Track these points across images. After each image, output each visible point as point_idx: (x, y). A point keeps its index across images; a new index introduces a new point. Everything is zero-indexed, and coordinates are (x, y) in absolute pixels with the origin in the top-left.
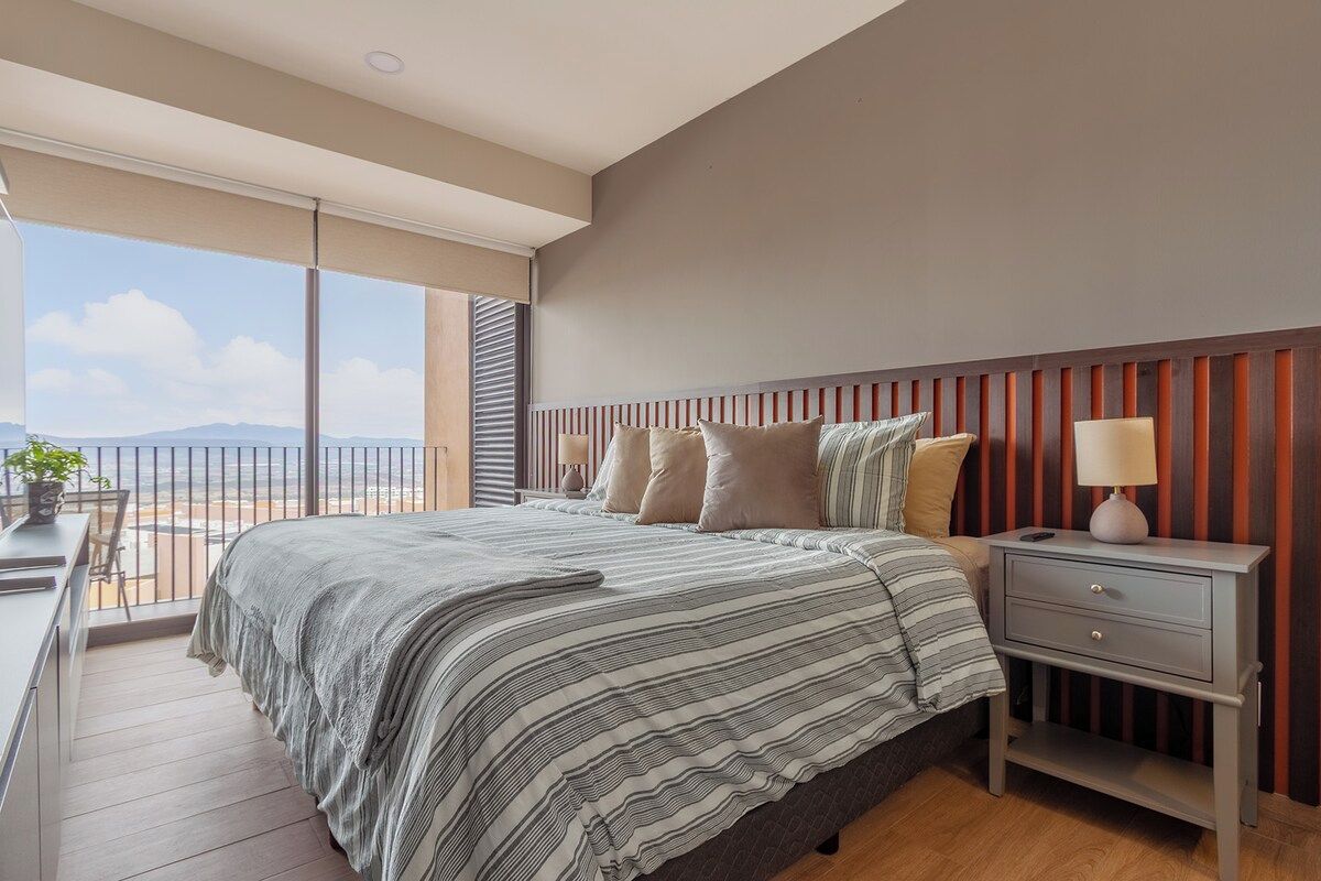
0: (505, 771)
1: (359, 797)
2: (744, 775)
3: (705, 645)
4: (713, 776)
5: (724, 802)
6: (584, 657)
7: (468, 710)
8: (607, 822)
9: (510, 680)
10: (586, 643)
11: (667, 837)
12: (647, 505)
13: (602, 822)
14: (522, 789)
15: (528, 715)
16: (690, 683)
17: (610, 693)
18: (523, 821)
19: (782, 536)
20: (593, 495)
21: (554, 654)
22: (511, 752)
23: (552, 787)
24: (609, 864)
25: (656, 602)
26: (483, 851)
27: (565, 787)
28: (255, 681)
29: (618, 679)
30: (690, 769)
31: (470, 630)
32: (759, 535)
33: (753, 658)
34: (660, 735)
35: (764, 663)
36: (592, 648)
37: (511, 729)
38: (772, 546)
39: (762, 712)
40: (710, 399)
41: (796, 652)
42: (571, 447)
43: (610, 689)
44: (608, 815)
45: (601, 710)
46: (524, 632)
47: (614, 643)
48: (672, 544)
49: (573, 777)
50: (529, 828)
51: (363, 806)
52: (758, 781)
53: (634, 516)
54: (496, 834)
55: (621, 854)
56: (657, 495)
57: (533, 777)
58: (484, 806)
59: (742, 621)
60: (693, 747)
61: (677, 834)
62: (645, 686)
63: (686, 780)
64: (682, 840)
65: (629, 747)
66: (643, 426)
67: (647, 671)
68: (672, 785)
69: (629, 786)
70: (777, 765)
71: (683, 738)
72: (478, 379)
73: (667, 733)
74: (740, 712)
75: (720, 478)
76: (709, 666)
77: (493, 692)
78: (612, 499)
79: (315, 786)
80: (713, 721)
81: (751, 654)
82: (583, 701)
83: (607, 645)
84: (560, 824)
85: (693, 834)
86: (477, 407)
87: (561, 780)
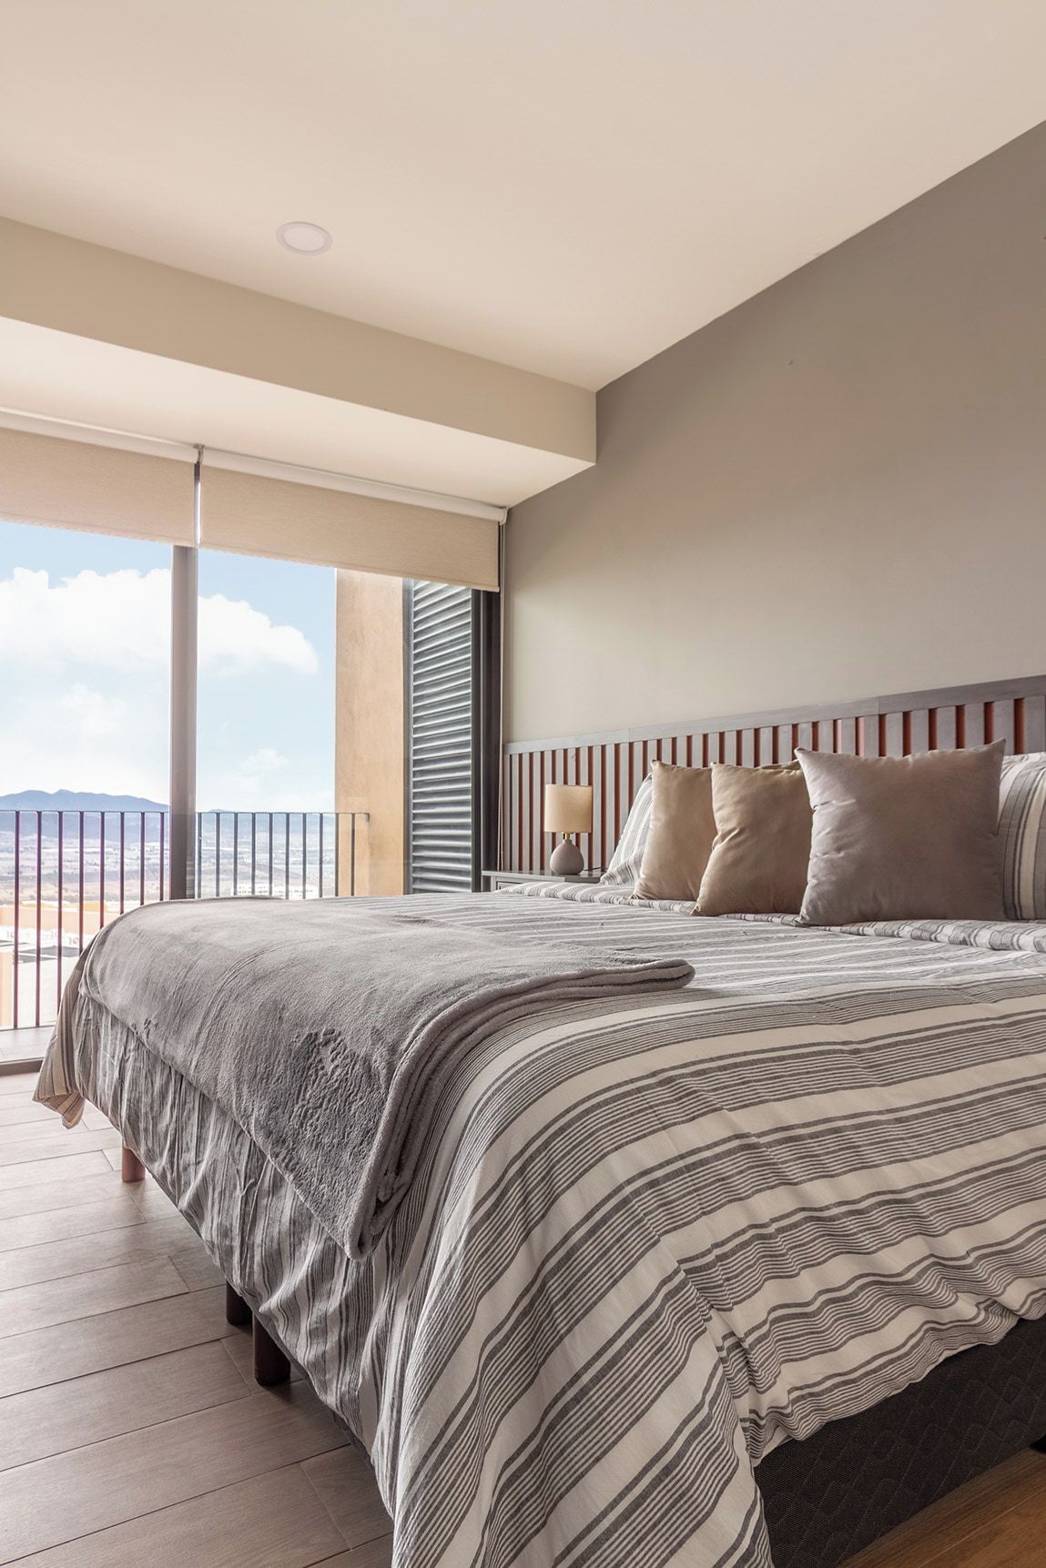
0: (589, 1251)
1: (339, 1290)
2: (944, 1294)
3: (872, 1080)
4: (898, 1291)
5: (912, 1336)
6: (693, 1083)
7: (527, 1155)
8: (746, 1345)
9: (587, 1112)
10: (694, 1063)
11: (828, 1384)
12: (712, 886)
13: (738, 1345)
14: (616, 1282)
15: (620, 1166)
16: (857, 1138)
17: (736, 1143)
18: (620, 1332)
19: (949, 930)
20: (612, 877)
21: (647, 1077)
22: (596, 1220)
23: (664, 1283)
24: (747, 1415)
25: (786, 1009)
26: (557, 1373)
27: (683, 1284)
28: (146, 1130)
29: (751, 1121)
30: (861, 1276)
31: (512, 1038)
32: (907, 929)
33: (947, 1108)
34: (815, 1216)
35: (964, 1116)
36: (704, 1072)
37: (596, 1185)
38: (934, 945)
39: (967, 1195)
40: (795, 727)
41: (1012, 1102)
42: (566, 807)
43: (737, 1137)
44: (748, 1334)
45: (726, 1167)
46: (595, 1043)
47: (736, 1065)
48: (767, 940)
49: (694, 1268)
50: (630, 1344)
51: (346, 1304)
52: (965, 1307)
53: (689, 904)
54: (580, 1347)
55: (766, 1401)
56: (727, 869)
57: (633, 1264)
58: (556, 1303)
59: (925, 1047)
60: (866, 1240)
61: (846, 1380)
62: (789, 1136)
63: (855, 1294)
64: (850, 1391)
65: (771, 1230)
66: (697, 763)
67: (790, 1112)
68: (836, 1298)
69: (772, 1293)
70: (994, 1285)
71: (851, 1224)
72: (416, 710)
73: (826, 1214)
74: (934, 1191)
75: (836, 839)
76: (880, 1113)
77: (562, 1129)
78: (650, 878)
79: (257, 1277)
80: (893, 1200)
81: (944, 1100)
82: (699, 1150)
83: (724, 1068)
84: (679, 1342)
85: (866, 1384)
86: (416, 752)
87: (676, 1272)
